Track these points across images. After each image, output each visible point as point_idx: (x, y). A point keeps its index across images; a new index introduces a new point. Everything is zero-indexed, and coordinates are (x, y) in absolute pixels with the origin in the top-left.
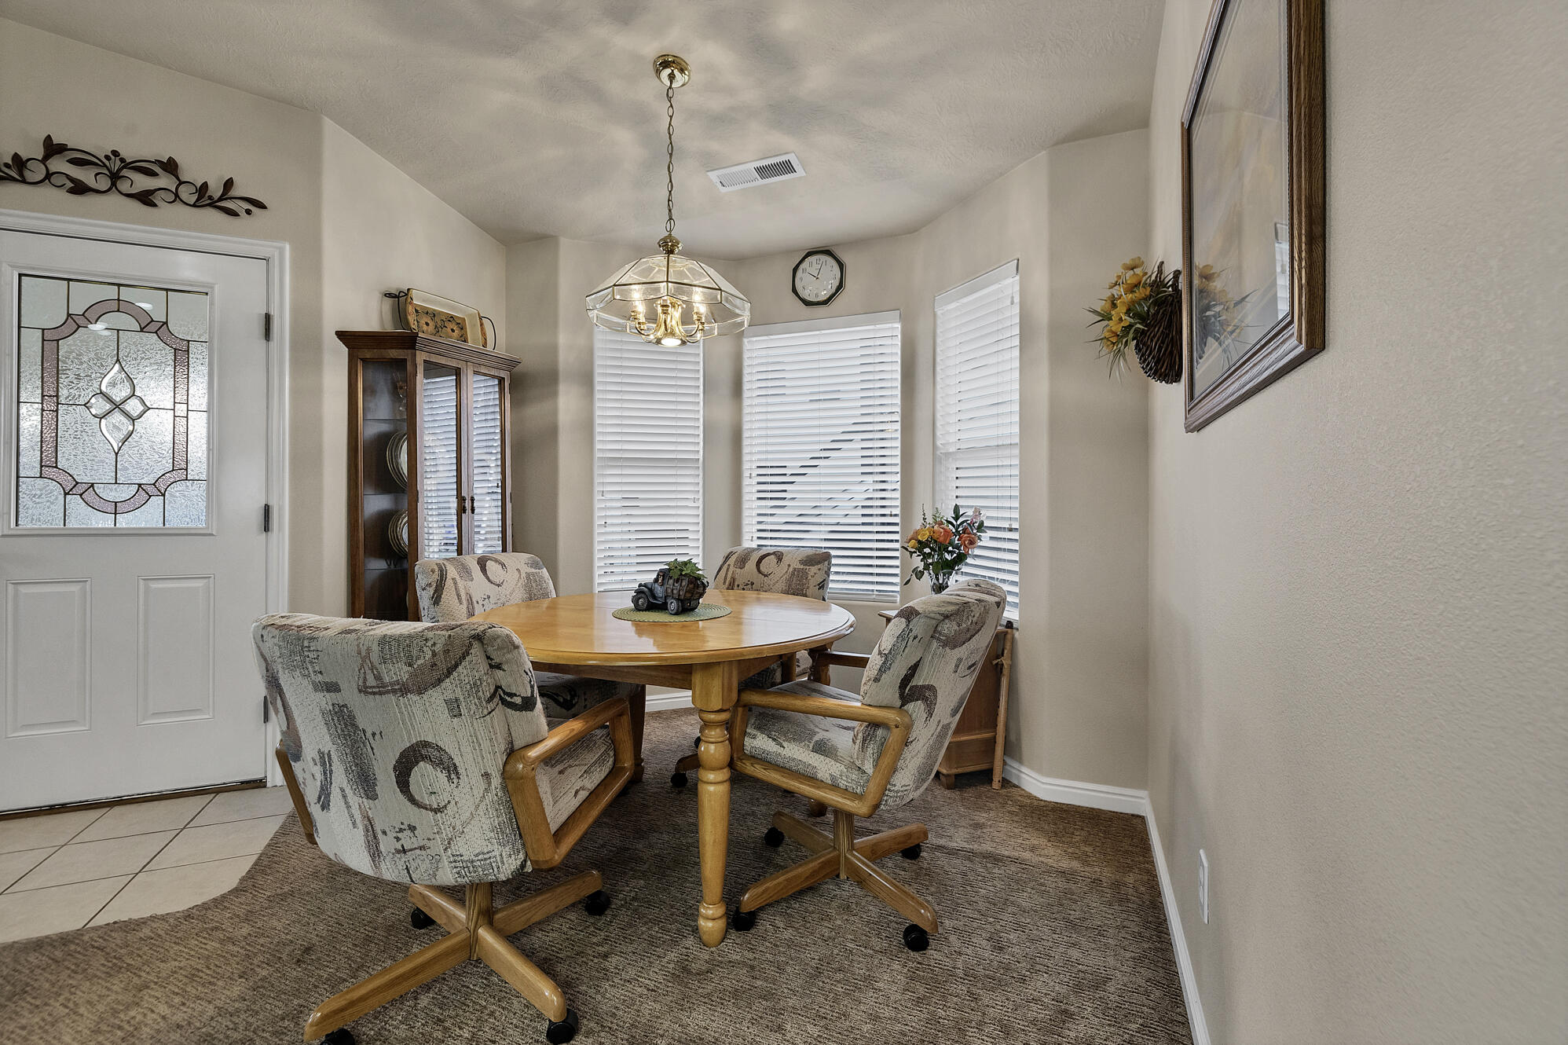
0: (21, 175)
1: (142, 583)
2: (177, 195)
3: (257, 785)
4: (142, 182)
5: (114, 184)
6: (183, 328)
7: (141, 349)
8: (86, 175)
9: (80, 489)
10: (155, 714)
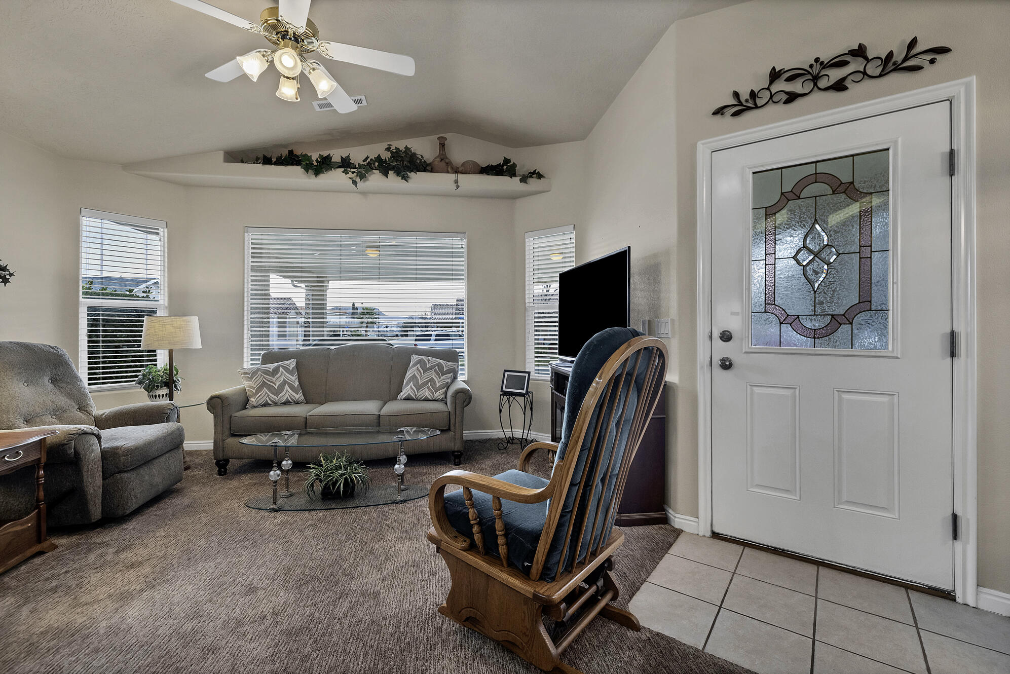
0: (755, 104)
1: (836, 393)
2: (864, 73)
3: (944, 595)
4: (835, 74)
5: (815, 84)
6: (866, 184)
7: (832, 208)
8: (796, 87)
9: (790, 320)
10: (848, 502)
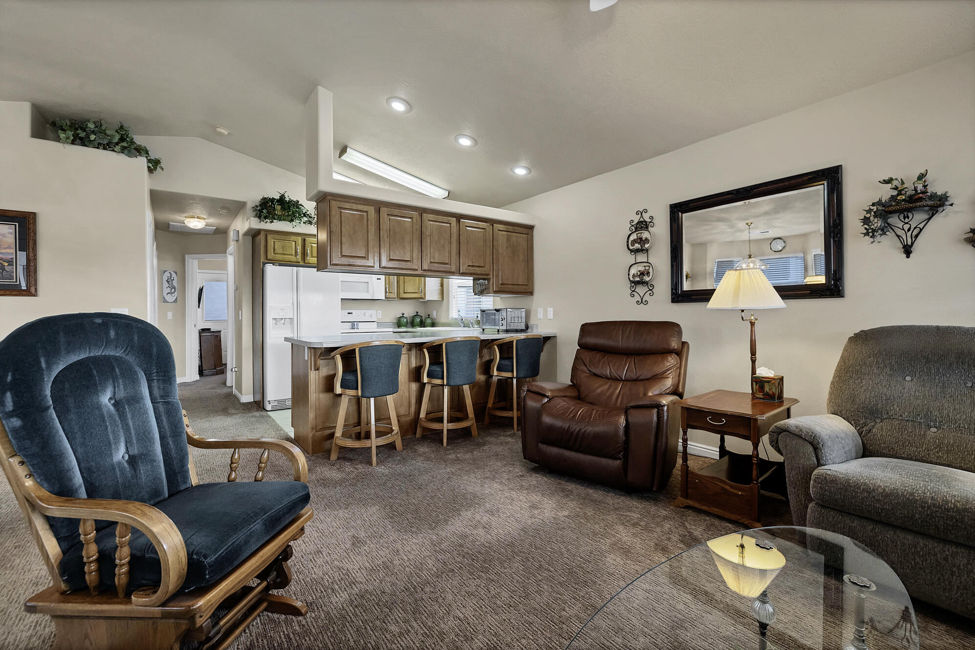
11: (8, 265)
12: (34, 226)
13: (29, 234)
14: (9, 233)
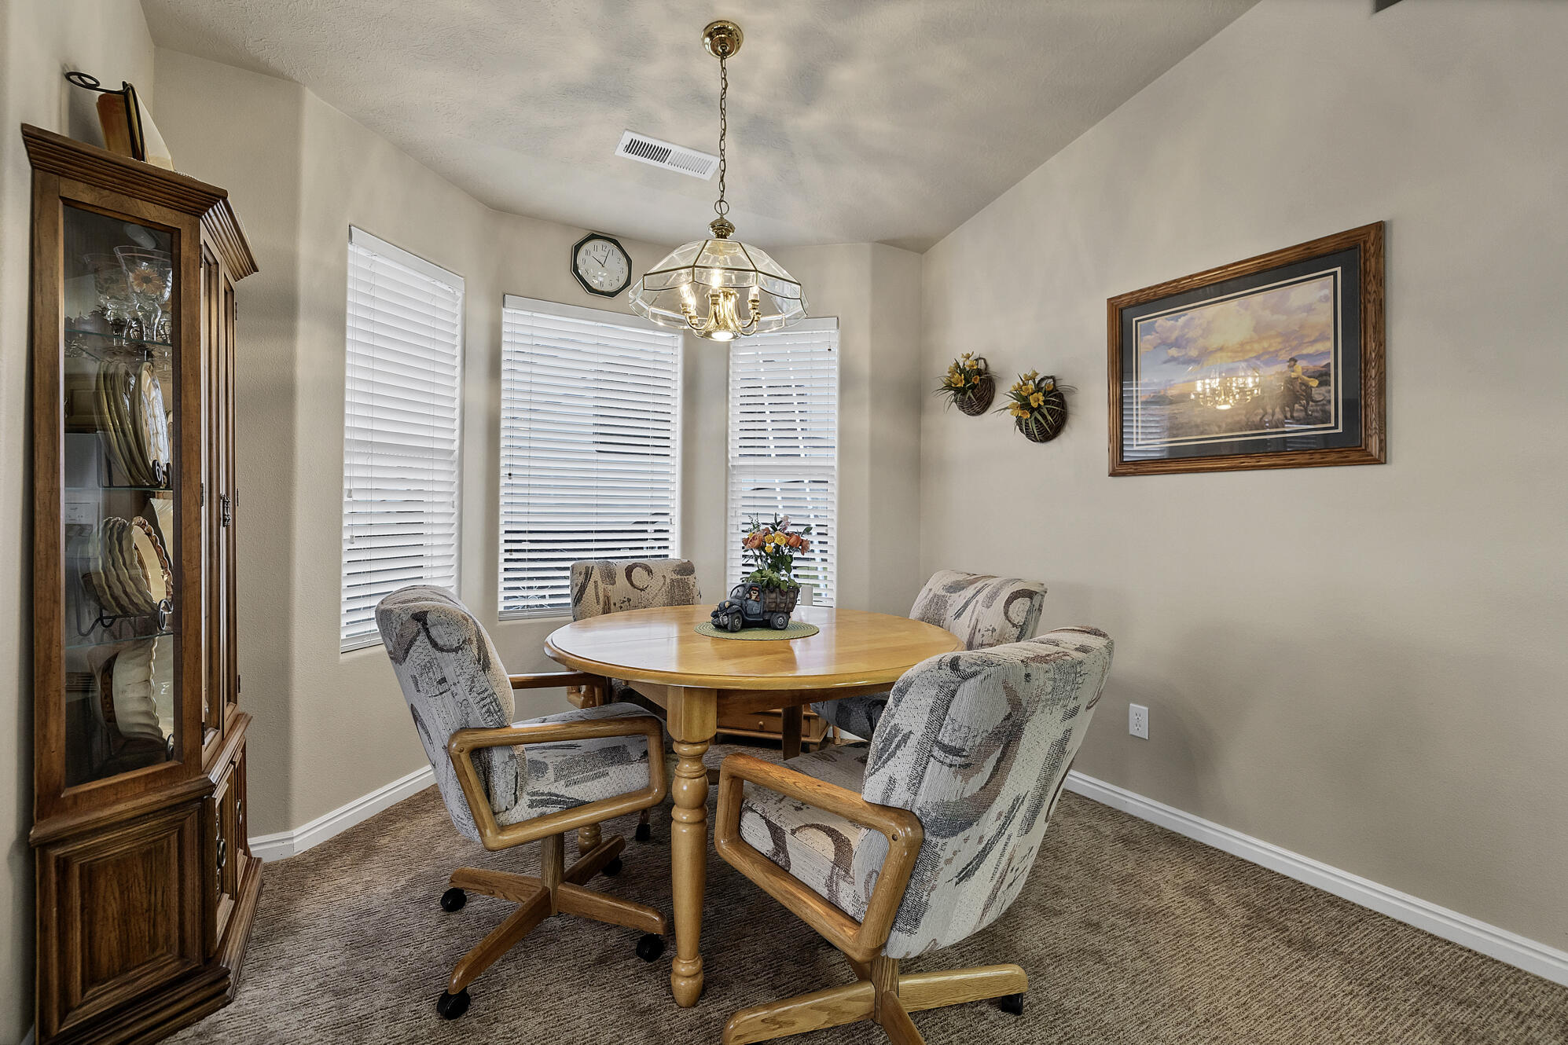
11: (1321, 384)
12: (1377, 263)
13: (1366, 289)
14: (1320, 301)
